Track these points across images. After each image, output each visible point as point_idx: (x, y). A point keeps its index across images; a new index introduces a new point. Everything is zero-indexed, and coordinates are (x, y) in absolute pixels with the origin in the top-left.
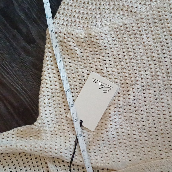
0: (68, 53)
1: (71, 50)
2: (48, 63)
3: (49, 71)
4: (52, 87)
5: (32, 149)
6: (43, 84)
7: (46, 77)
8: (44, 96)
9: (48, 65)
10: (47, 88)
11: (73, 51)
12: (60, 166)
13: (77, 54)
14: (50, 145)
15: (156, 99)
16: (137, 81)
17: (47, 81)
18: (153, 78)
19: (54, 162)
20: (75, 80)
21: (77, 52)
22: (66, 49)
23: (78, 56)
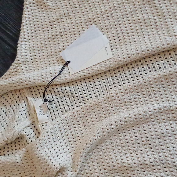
0: (42, 6)
1: (44, 3)
2: (26, 16)
3: (27, 22)
4: (29, 35)
5: (11, 83)
6: (21, 33)
7: (24, 27)
8: (22, 42)
9: (26, 18)
10: (25, 35)
11: (46, 4)
12: (36, 94)
13: (49, 6)
14: (25, 79)
15: (115, 25)
16: (98, 15)
17: (25, 30)
18: (111, 10)
19: (32, 95)
20: (47, 26)
21: (49, 4)
22: (41, 4)
23: (50, 7)
